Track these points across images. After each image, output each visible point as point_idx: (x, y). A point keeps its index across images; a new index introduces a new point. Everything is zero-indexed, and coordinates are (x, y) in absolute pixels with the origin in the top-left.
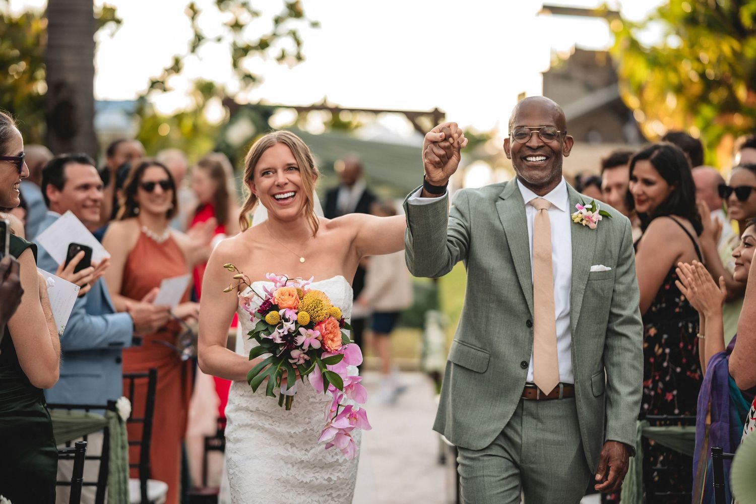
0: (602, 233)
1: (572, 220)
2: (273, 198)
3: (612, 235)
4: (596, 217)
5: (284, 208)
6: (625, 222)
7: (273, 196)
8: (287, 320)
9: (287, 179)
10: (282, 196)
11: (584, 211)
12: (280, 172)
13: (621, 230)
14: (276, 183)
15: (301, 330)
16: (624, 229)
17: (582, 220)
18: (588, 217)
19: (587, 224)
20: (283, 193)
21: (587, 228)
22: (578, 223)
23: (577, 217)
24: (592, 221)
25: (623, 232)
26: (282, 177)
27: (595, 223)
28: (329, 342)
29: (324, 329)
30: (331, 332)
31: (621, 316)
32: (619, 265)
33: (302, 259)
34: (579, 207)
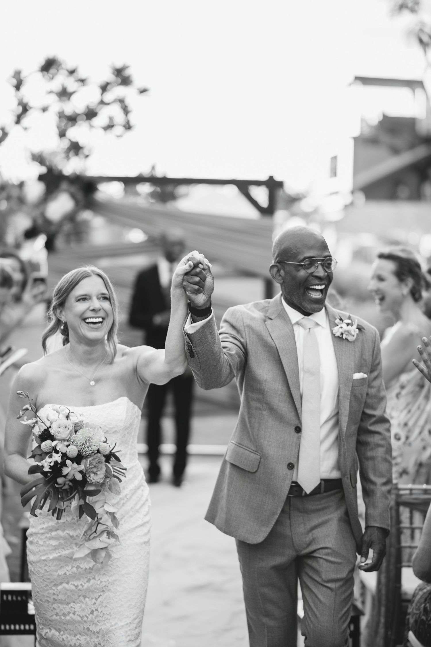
0: (359, 344)
1: (333, 335)
2: (83, 322)
3: (366, 345)
4: (354, 330)
5: (94, 331)
7: (84, 320)
8: (57, 452)
11: (344, 326)
13: (373, 340)
15: (68, 462)
16: (374, 340)
17: (342, 334)
18: (348, 331)
19: (347, 337)
21: (346, 341)
22: (338, 337)
23: (337, 331)
24: (351, 334)
25: (374, 342)
27: (353, 336)
28: (92, 475)
29: (88, 463)
30: (95, 467)
31: (374, 416)
32: (372, 371)
33: (92, 383)
34: (338, 323)
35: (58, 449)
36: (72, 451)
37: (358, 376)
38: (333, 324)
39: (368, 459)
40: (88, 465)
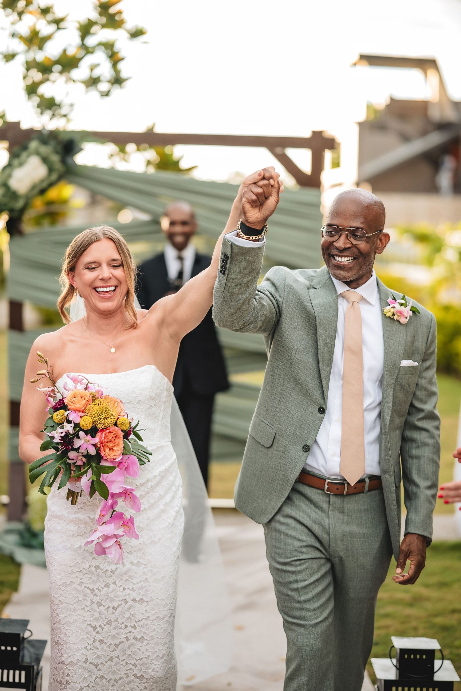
0: (412, 328)
1: (384, 315)
2: (94, 291)
3: (419, 330)
4: (407, 312)
5: (105, 302)
6: (430, 318)
7: (95, 289)
8: (69, 422)
9: (112, 273)
10: (105, 290)
11: (397, 306)
12: (104, 266)
13: (428, 326)
14: (100, 277)
15: (81, 434)
16: (430, 324)
17: (394, 315)
18: (400, 312)
19: (398, 318)
20: (106, 287)
21: (398, 323)
22: (389, 317)
23: (389, 312)
24: (403, 316)
25: (429, 328)
26: (106, 272)
27: (406, 318)
28: (107, 450)
29: (103, 437)
30: (111, 441)
31: (422, 410)
32: (424, 360)
33: (113, 350)
34: (391, 302)
35: (70, 419)
36: (86, 422)
37: (406, 363)
38: (384, 303)
39: (412, 457)
40: (103, 439)
